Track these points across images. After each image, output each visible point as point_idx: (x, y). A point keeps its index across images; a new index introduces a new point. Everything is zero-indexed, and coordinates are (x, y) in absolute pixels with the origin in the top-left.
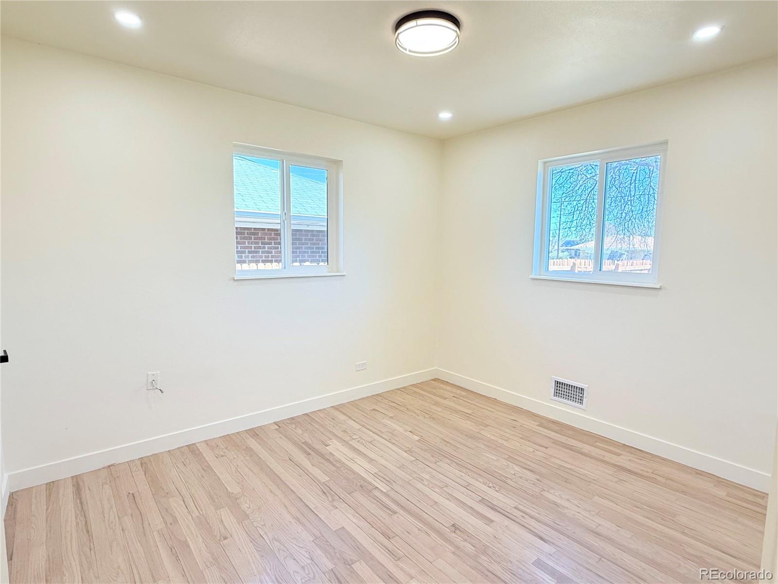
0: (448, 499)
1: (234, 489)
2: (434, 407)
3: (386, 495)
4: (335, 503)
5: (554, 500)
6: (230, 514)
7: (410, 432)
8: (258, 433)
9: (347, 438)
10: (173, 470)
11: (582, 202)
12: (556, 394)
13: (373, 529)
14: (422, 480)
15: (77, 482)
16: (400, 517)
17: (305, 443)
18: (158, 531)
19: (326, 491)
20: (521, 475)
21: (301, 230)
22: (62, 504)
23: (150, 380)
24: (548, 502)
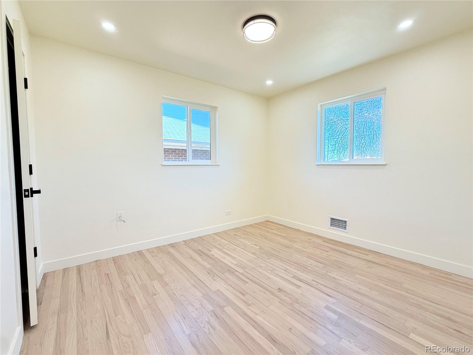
0: (276, 276)
1: (161, 271)
2: (267, 233)
3: (242, 274)
4: (214, 278)
5: (334, 276)
6: (158, 283)
7: (254, 245)
8: (174, 245)
9: (221, 248)
10: (129, 262)
11: (339, 139)
12: (332, 225)
13: (235, 290)
14: (262, 267)
15: (79, 268)
16: (250, 284)
17: (199, 250)
18: (120, 291)
19: (210, 272)
20: (315, 265)
21: (198, 150)
22: (70, 278)
23: (118, 216)
24: (330, 277)
